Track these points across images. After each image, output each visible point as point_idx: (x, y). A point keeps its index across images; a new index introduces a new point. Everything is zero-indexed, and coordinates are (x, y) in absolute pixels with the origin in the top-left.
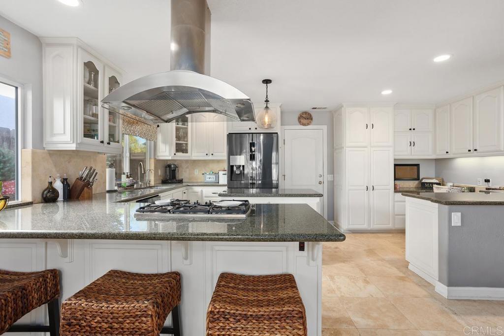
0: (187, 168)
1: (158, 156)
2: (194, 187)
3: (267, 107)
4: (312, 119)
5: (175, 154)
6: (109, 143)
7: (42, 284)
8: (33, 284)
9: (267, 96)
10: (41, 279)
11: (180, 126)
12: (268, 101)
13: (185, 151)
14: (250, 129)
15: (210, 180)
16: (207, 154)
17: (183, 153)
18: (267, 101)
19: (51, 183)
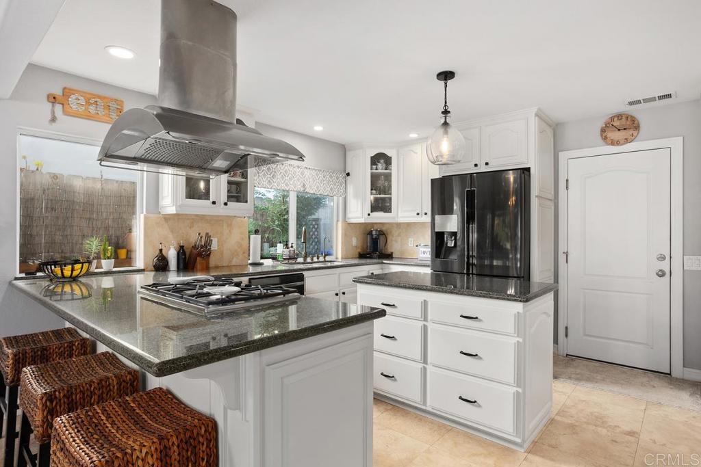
0: (399, 235)
1: (349, 218)
2: (392, 266)
3: (446, 124)
4: (637, 128)
5: (369, 215)
6: (226, 204)
7: (66, 350)
8: (56, 348)
9: (446, 102)
10: (66, 345)
11: (379, 171)
12: (449, 112)
13: (387, 209)
14: (476, 165)
15: (424, 256)
16: (418, 214)
17: (385, 212)
18: (446, 112)
19: (161, 250)
